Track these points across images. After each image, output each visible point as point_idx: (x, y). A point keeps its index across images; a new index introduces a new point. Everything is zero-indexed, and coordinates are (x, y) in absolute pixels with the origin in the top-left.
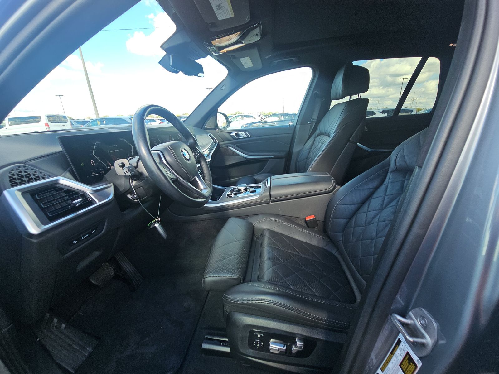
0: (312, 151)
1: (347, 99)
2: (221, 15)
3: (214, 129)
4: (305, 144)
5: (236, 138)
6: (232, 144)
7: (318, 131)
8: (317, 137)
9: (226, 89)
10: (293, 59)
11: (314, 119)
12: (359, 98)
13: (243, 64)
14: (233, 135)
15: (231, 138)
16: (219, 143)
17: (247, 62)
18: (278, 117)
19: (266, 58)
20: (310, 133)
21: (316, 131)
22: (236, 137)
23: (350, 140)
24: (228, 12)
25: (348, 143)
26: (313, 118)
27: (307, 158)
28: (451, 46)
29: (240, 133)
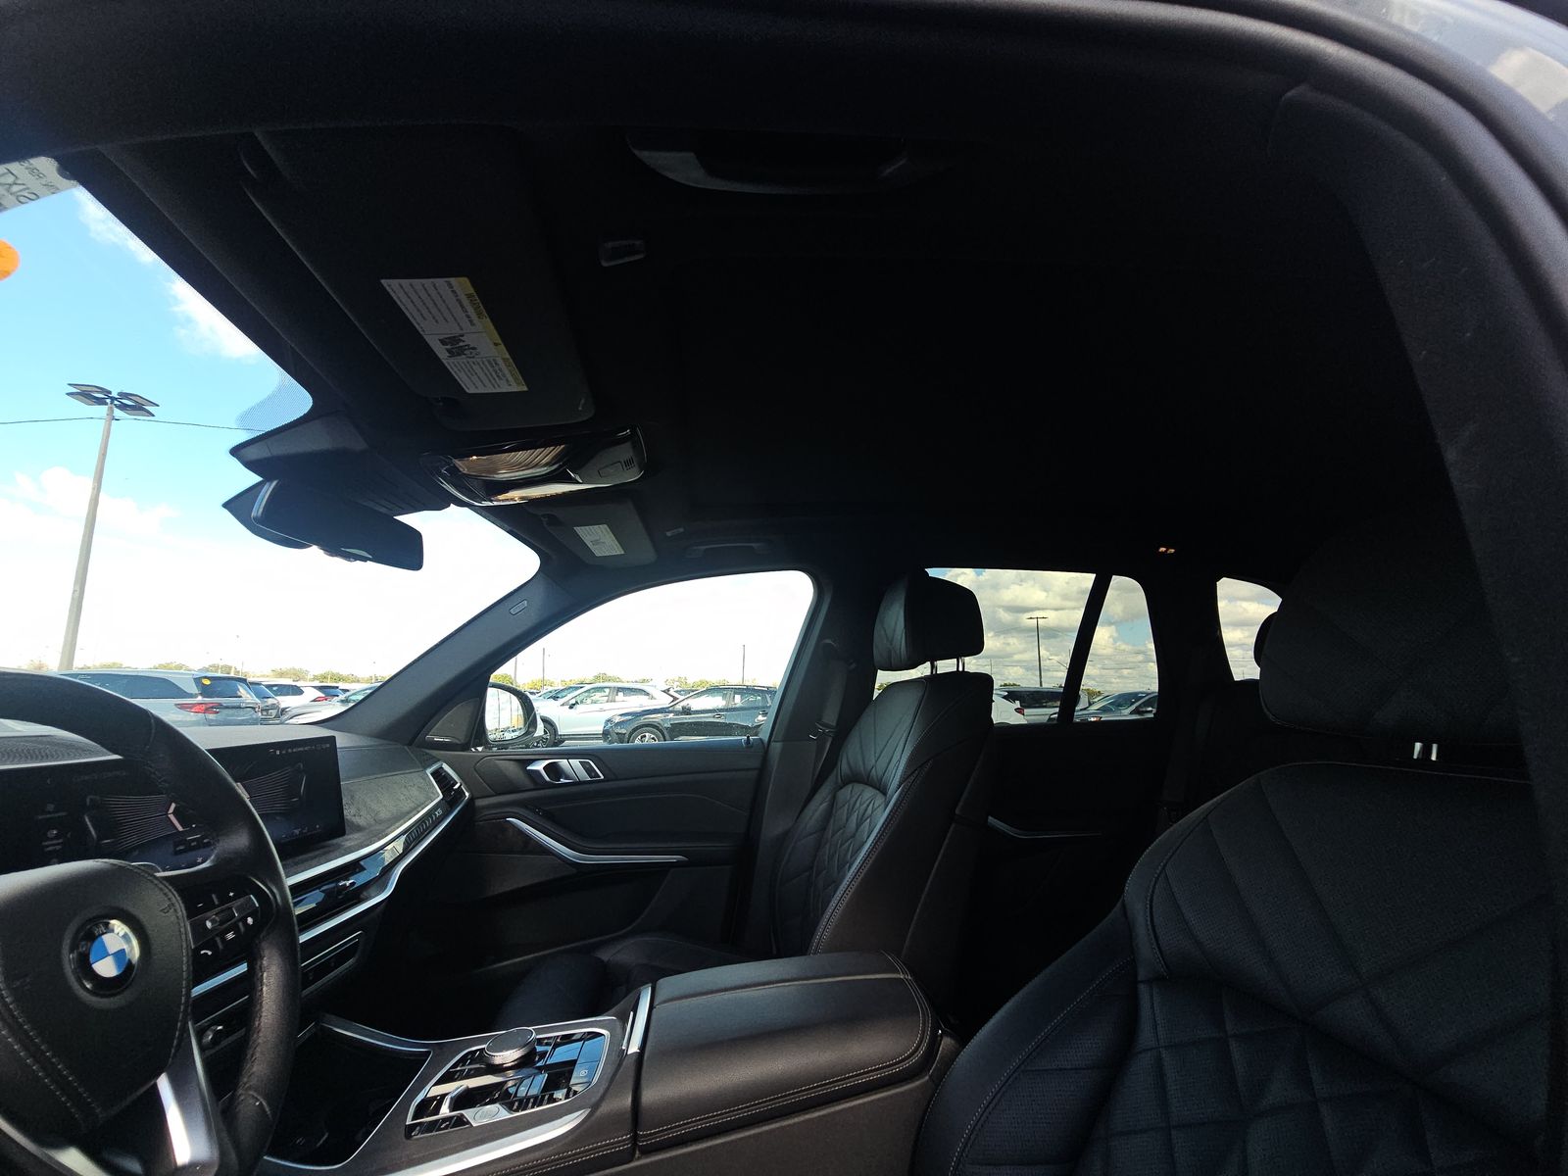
0: (826, 844)
1: (923, 670)
2: (475, 378)
3: (465, 747)
4: (801, 812)
5: (546, 782)
6: (526, 807)
7: (844, 766)
8: (841, 788)
9: (527, 612)
10: (753, 545)
11: (827, 726)
12: (961, 669)
13: (590, 545)
14: (537, 772)
15: (527, 782)
16: (472, 799)
17: (601, 540)
18: (724, 696)
19: (669, 534)
20: (817, 772)
21: (836, 764)
22: (547, 779)
23: (957, 811)
24: (500, 370)
25: (953, 825)
26: (825, 720)
27: (812, 868)
28: (1162, 552)
29: (563, 763)
